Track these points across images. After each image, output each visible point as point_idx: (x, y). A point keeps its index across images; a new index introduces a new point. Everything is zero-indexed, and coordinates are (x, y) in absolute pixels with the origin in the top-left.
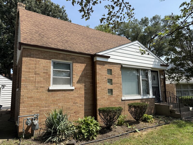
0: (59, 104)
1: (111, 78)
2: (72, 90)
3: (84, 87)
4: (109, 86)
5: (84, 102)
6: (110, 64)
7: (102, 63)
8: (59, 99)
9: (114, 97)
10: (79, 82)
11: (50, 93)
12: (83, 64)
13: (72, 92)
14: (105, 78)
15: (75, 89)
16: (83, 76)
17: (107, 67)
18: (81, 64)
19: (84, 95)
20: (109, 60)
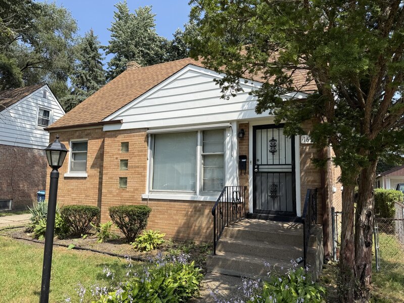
0: (72, 195)
1: (126, 159)
2: (85, 178)
3: (98, 174)
4: (122, 172)
5: (97, 197)
6: (125, 133)
7: (113, 133)
8: (73, 189)
9: (128, 192)
10: (93, 166)
11: (66, 181)
12: (99, 140)
13: (84, 181)
14: (117, 158)
15: (88, 176)
16: (98, 158)
17: (121, 138)
18: (97, 140)
19: (98, 186)
20: (123, 127)
